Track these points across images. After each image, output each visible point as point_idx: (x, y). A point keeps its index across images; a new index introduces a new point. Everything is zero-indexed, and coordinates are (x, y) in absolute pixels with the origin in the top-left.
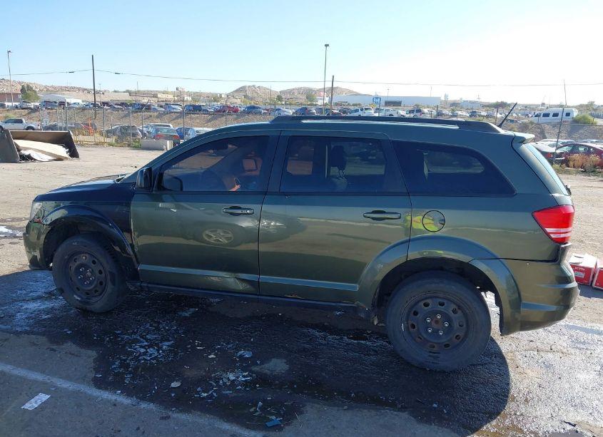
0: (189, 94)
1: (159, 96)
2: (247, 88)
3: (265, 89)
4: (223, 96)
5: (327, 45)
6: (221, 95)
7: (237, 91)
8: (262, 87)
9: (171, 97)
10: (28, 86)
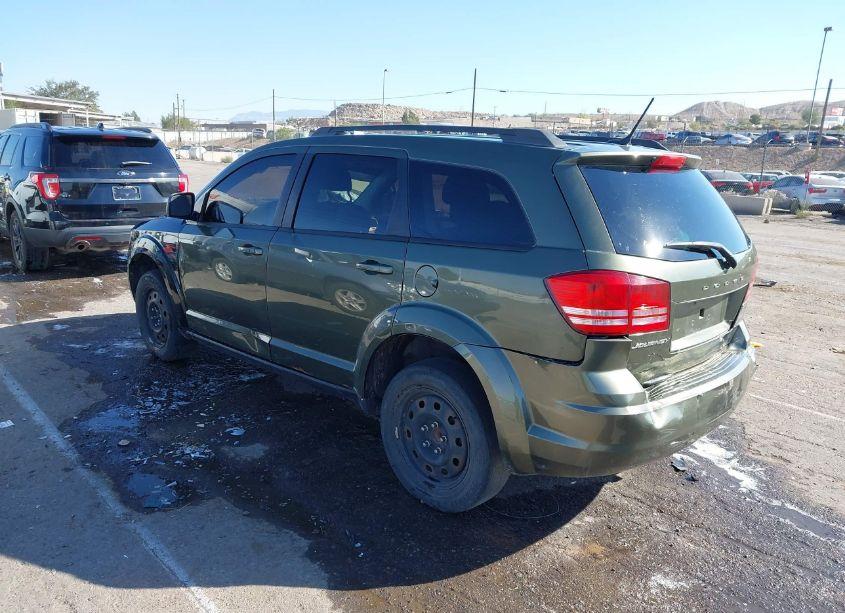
0: (614, 117)
1: (571, 120)
2: (705, 106)
3: (735, 105)
4: (663, 119)
5: (827, 29)
6: (659, 118)
7: (689, 111)
8: (730, 103)
9: (587, 122)
10: (411, 112)
